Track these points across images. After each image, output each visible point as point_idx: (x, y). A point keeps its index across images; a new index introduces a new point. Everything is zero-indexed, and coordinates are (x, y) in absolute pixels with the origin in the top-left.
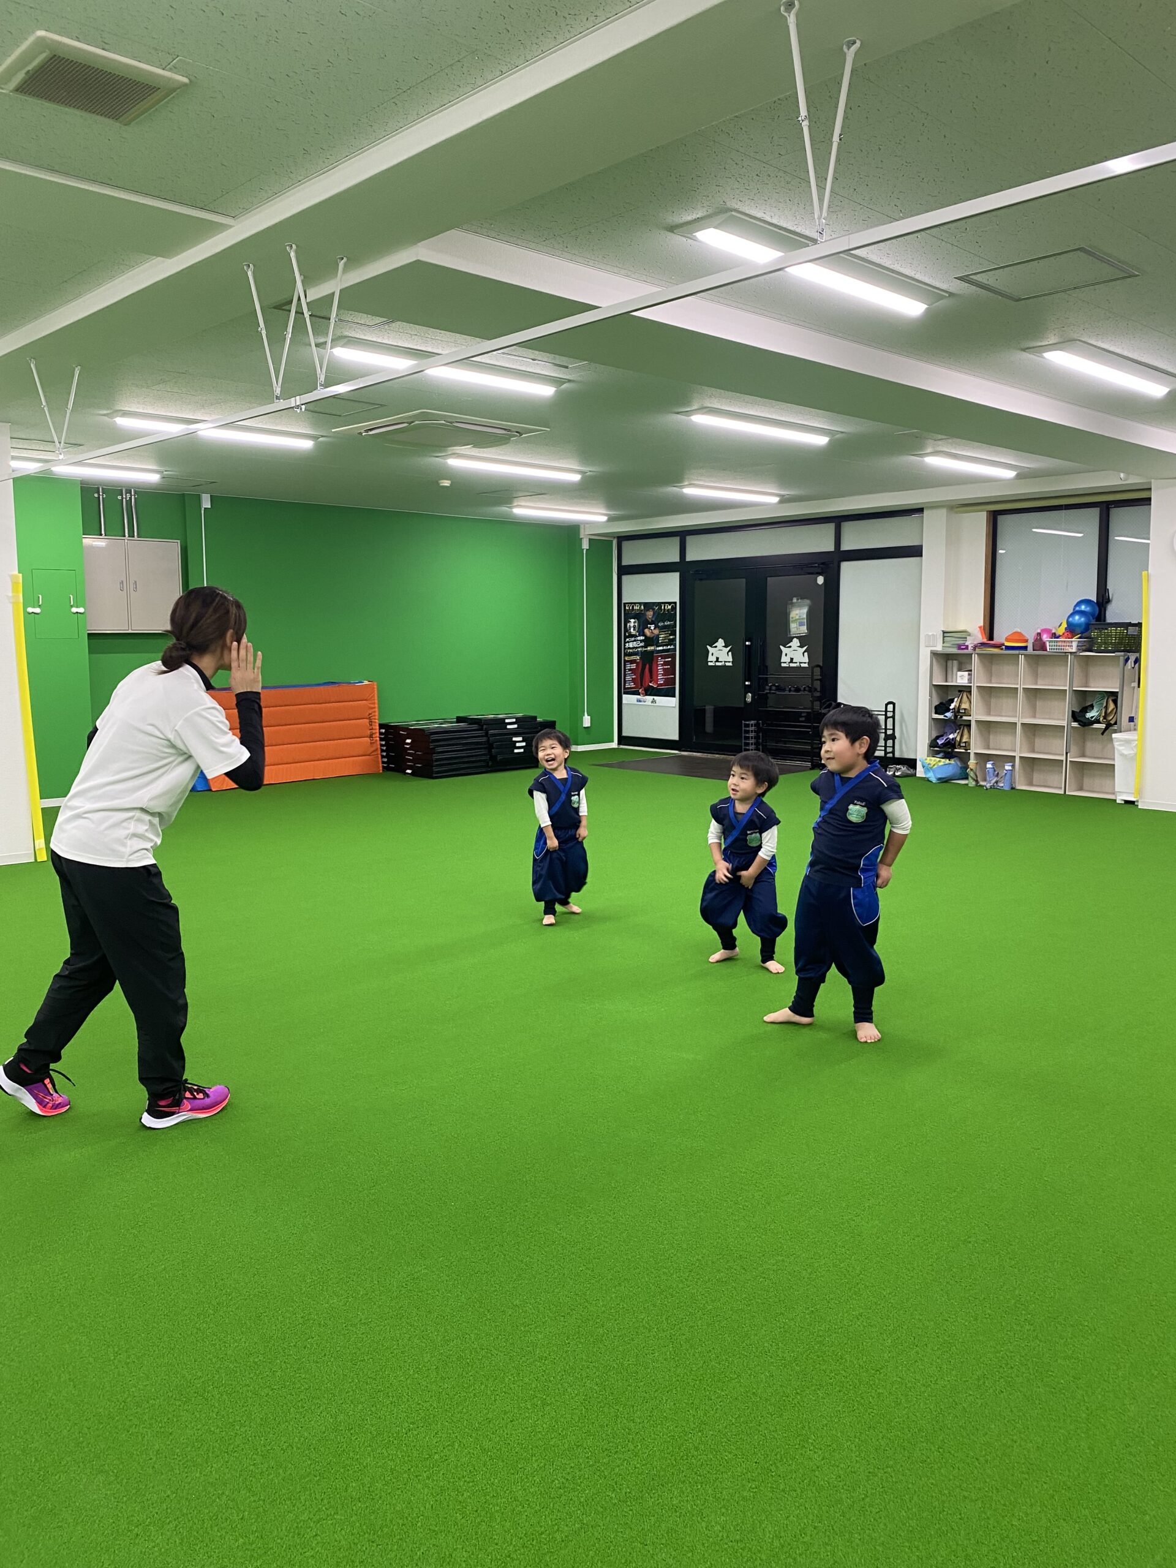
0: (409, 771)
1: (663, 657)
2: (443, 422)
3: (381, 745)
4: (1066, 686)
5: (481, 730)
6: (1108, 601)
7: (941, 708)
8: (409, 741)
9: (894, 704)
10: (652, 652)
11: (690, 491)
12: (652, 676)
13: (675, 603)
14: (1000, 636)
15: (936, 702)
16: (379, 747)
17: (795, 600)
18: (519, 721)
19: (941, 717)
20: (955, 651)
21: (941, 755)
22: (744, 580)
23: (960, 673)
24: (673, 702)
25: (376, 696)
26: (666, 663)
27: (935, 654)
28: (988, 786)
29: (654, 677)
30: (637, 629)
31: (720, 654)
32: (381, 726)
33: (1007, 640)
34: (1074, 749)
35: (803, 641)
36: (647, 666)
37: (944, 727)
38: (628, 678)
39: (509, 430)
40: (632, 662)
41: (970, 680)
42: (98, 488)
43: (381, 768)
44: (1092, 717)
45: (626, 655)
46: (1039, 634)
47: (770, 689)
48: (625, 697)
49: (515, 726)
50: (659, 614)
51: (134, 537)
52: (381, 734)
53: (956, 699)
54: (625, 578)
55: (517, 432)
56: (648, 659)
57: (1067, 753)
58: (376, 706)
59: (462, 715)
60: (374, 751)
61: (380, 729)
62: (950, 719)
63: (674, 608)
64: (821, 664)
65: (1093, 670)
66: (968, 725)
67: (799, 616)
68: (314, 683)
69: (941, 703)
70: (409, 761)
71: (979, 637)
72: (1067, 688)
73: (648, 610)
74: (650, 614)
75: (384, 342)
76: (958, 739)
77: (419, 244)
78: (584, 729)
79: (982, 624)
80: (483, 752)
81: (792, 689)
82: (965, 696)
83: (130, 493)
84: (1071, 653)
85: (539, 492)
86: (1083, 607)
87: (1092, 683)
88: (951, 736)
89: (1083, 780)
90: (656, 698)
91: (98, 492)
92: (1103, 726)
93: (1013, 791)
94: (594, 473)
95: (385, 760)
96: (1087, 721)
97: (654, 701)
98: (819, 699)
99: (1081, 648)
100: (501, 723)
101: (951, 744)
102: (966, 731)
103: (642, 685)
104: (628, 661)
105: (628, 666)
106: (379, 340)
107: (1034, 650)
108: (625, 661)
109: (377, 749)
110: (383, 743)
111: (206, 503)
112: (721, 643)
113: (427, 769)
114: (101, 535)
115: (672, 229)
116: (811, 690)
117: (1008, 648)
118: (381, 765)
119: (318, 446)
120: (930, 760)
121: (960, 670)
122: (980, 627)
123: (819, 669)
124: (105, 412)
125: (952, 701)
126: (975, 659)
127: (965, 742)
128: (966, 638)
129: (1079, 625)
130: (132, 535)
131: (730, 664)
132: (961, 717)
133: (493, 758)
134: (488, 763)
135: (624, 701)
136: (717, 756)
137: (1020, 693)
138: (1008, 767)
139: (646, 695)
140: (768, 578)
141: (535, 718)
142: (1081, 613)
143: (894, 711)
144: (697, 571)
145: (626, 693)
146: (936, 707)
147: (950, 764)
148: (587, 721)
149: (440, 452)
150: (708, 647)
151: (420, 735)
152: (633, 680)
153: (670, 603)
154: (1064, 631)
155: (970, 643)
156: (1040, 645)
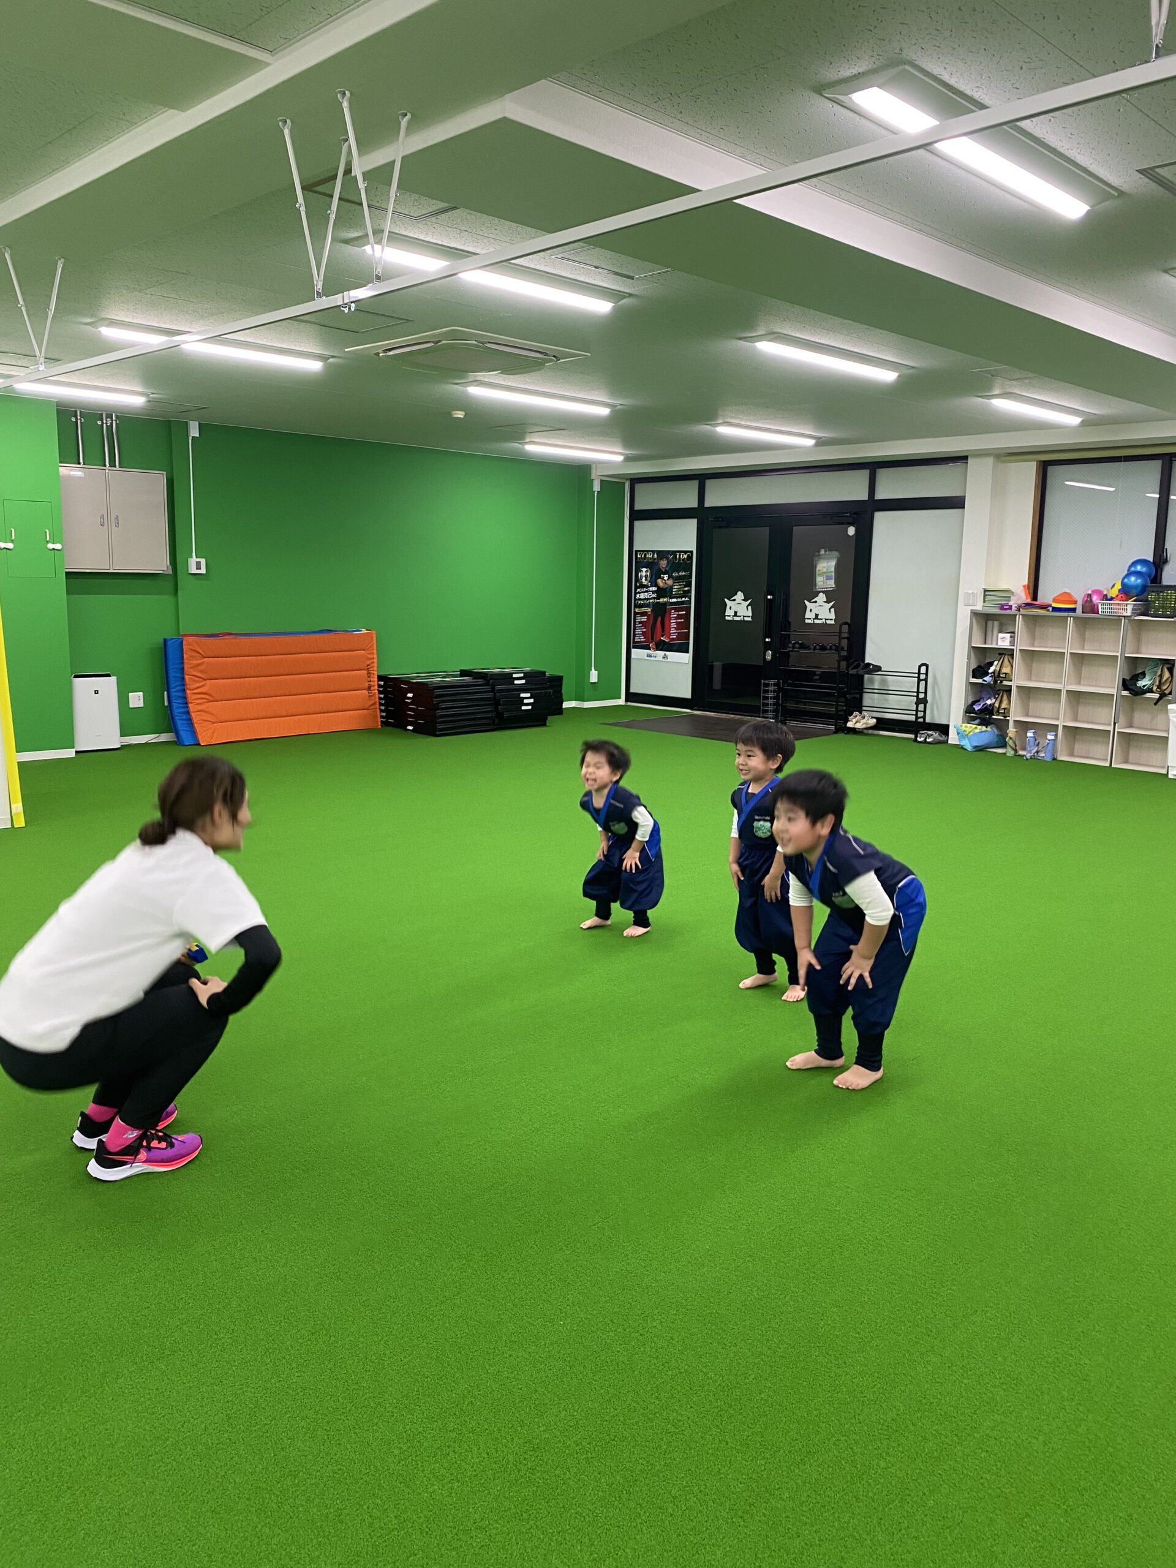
0: (410, 728)
1: (676, 610)
2: (474, 342)
3: (380, 699)
4: (1118, 652)
5: (488, 684)
6: (1166, 561)
7: (980, 671)
8: (410, 695)
9: (927, 666)
10: (665, 604)
11: (724, 430)
12: (664, 630)
13: (692, 552)
14: (1047, 595)
15: (974, 666)
16: (377, 700)
17: (822, 552)
18: (526, 676)
19: (980, 681)
20: (997, 611)
21: (977, 721)
22: (768, 528)
23: (1001, 635)
24: (686, 658)
25: (375, 646)
26: (679, 617)
27: (975, 614)
28: (1028, 756)
29: (666, 629)
30: (648, 579)
31: (738, 608)
32: (380, 678)
33: (1055, 600)
34: (1122, 719)
35: (830, 596)
36: (659, 619)
37: (981, 692)
38: (638, 631)
39: (546, 354)
40: (643, 614)
41: (1012, 643)
42: (76, 411)
43: (380, 723)
44: (1144, 686)
45: (636, 606)
46: (1089, 596)
47: (793, 647)
48: (633, 650)
49: (523, 681)
50: (674, 563)
51: (115, 467)
52: (379, 686)
53: (996, 663)
54: (637, 524)
55: (554, 356)
56: (661, 611)
57: (1115, 724)
58: (375, 656)
59: (466, 667)
60: (372, 705)
61: (379, 680)
62: (989, 684)
63: (690, 558)
64: (849, 622)
65: (1146, 636)
66: (1008, 690)
67: (826, 569)
68: (308, 630)
69: (979, 667)
70: (411, 716)
71: (1021, 596)
72: (1119, 654)
73: (662, 559)
74: (663, 564)
75: (427, 239)
76: (997, 705)
77: (507, 96)
78: (590, 685)
79: (1026, 583)
80: (490, 708)
81: (818, 647)
82: (1006, 661)
83: (111, 418)
84: (1125, 616)
85: (559, 427)
86: (1139, 568)
87: (1143, 648)
88: (989, 702)
89: (1128, 752)
90: (668, 653)
91: (76, 416)
92: (1157, 696)
93: (1054, 761)
94: (625, 407)
95: (384, 714)
96: (1139, 690)
97: (665, 657)
98: (845, 658)
99: (1135, 612)
100: (508, 678)
101: (989, 710)
102: (1005, 697)
103: (652, 639)
104: (638, 613)
105: (639, 619)
106: (422, 237)
107: (1083, 613)
108: (636, 613)
109: (376, 702)
110: (382, 696)
111: (194, 432)
112: (740, 596)
113: (429, 727)
114: (79, 463)
115: (820, 89)
116: (838, 648)
117: (1055, 609)
118: (379, 720)
119: (328, 368)
120: (966, 727)
121: (1001, 631)
122: (1024, 586)
123: (847, 626)
124: (89, 320)
125: (991, 664)
126: (1019, 620)
127: (1004, 709)
128: (1010, 597)
129: (1135, 587)
130: (112, 464)
131: (750, 619)
132: (1001, 682)
133: (500, 715)
134: (494, 720)
135: (633, 656)
136: (732, 716)
137: (1067, 657)
138: (1050, 737)
139: (657, 650)
140: (794, 528)
141: (545, 672)
142: (1138, 574)
143: (927, 674)
144: (716, 518)
145: (634, 647)
146: (974, 671)
147: (986, 731)
148: (594, 676)
149: (462, 378)
150: (726, 600)
151: (421, 690)
152: (644, 634)
153: (685, 552)
154: (1117, 593)
155: (1013, 603)
156: (1090, 607)
